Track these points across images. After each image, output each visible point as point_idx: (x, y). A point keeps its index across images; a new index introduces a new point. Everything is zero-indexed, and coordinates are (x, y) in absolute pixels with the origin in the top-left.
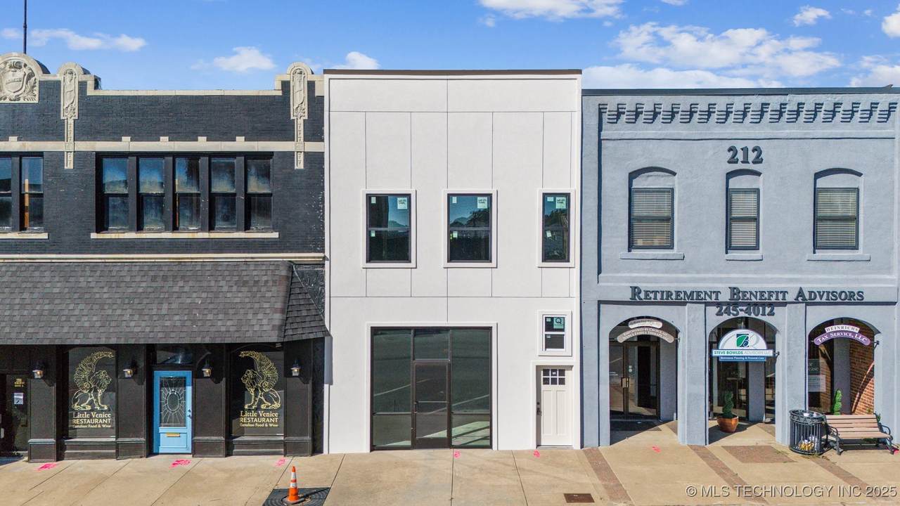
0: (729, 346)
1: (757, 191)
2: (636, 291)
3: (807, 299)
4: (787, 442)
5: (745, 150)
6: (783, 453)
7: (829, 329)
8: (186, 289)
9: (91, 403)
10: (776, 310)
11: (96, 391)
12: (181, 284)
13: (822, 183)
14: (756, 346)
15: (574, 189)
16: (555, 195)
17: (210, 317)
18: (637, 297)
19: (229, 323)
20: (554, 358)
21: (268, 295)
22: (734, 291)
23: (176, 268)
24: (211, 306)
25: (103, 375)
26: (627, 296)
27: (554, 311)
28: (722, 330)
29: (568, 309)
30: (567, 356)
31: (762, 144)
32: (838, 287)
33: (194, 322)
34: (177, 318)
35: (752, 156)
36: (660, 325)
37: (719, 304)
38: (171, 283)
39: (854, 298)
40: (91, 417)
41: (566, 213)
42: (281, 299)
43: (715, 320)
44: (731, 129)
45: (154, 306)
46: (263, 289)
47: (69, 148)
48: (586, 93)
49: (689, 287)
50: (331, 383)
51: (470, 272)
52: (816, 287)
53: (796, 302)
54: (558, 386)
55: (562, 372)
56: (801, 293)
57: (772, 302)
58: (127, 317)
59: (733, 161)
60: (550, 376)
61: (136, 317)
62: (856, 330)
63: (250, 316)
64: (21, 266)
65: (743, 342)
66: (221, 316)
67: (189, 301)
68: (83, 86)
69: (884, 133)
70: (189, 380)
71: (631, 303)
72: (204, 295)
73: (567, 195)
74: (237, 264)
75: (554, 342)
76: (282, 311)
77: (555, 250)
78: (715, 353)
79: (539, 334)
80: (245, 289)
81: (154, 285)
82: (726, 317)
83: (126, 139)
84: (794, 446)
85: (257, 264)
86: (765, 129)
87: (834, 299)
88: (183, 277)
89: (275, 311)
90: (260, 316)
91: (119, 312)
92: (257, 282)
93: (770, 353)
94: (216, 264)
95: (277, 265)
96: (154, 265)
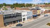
47: (15, 15)
93: (30, 17)
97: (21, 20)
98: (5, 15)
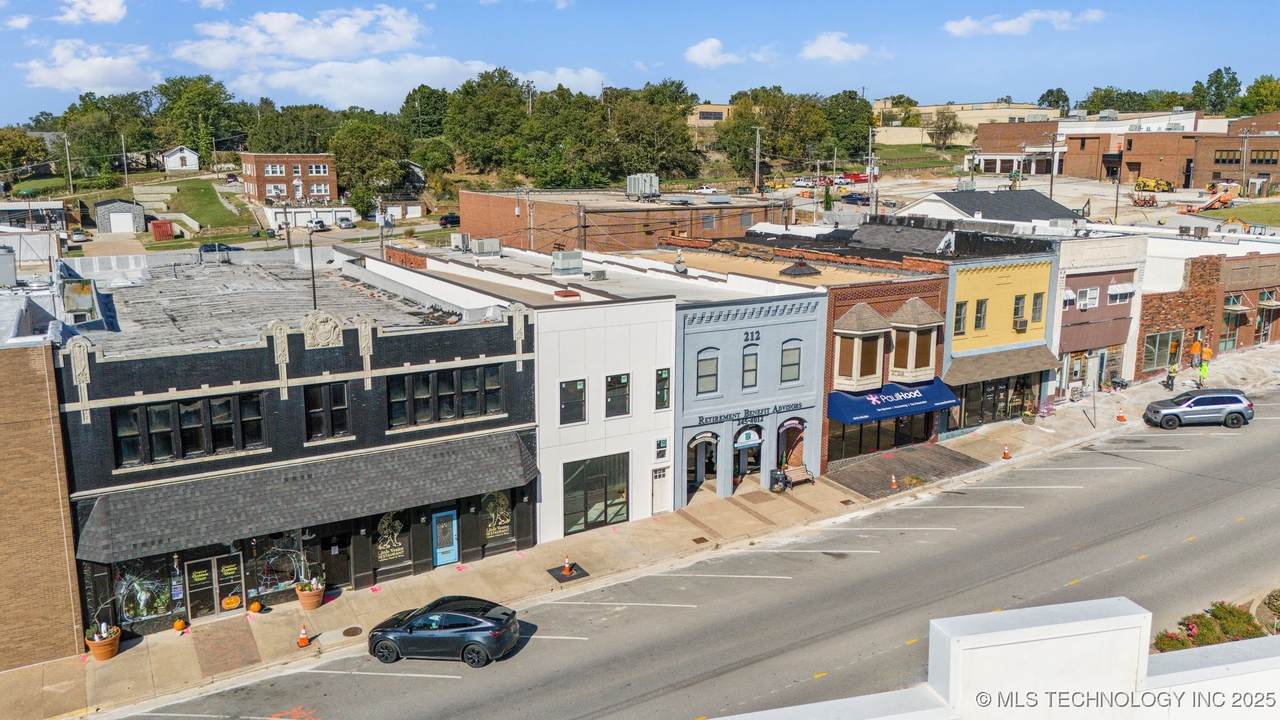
0: (743, 441)
1: (756, 354)
2: (701, 418)
3: (777, 411)
4: (768, 486)
5: (752, 333)
6: (766, 494)
7: (785, 424)
8: (459, 460)
9: (390, 543)
10: (765, 418)
11: (393, 535)
12: (454, 456)
13: (786, 347)
14: (754, 438)
15: (671, 365)
16: (661, 370)
17: (480, 476)
18: (702, 422)
19: (493, 478)
20: (661, 463)
21: (511, 455)
22: (747, 411)
23: (447, 447)
24: (478, 469)
25: (397, 524)
26: (697, 422)
27: (661, 438)
28: (739, 433)
29: (668, 435)
30: (668, 460)
31: (759, 329)
32: (790, 402)
33: (471, 481)
34: (460, 480)
35: (755, 336)
36: (710, 435)
37: (739, 420)
38: (447, 458)
39: (797, 407)
40: (391, 552)
41: (667, 379)
42: (518, 457)
43: (737, 428)
44: (746, 323)
45: (443, 475)
46: (507, 452)
47: (367, 375)
48: (679, 308)
49: (725, 412)
50: (540, 501)
51: (619, 421)
52: (781, 404)
53: (774, 412)
54: (662, 479)
55: (664, 470)
56: (775, 408)
57: (761, 415)
58: (428, 485)
59: (746, 340)
60: (659, 473)
61: (434, 484)
62: (797, 422)
63: (504, 472)
64: (340, 461)
65: (748, 437)
66: (487, 475)
67: (463, 468)
68: (374, 331)
69: (813, 317)
70: (455, 517)
71: (700, 425)
72: (471, 462)
73: (668, 370)
74: (485, 438)
75: (661, 454)
76: (522, 465)
77: (661, 403)
78: (736, 445)
79: (654, 450)
80: (495, 454)
81: (436, 460)
82: (742, 426)
83: (407, 364)
84: (771, 489)
85: (497, 436)
86: (761, 321)
87: (790, 408)
88: (454, 452)
89: (518, 466)
90: (510, 471)
91: (422, 483)
92: (501, 448)
93: (760, 441)
94: (472, 440)
95: (508, 434)
96: (431, 447)
97: (523, 498)
98: (108, 378)
